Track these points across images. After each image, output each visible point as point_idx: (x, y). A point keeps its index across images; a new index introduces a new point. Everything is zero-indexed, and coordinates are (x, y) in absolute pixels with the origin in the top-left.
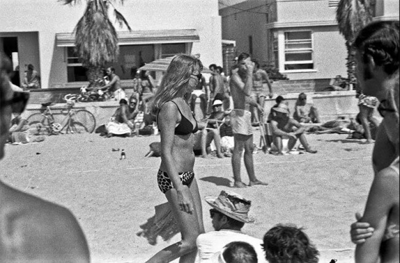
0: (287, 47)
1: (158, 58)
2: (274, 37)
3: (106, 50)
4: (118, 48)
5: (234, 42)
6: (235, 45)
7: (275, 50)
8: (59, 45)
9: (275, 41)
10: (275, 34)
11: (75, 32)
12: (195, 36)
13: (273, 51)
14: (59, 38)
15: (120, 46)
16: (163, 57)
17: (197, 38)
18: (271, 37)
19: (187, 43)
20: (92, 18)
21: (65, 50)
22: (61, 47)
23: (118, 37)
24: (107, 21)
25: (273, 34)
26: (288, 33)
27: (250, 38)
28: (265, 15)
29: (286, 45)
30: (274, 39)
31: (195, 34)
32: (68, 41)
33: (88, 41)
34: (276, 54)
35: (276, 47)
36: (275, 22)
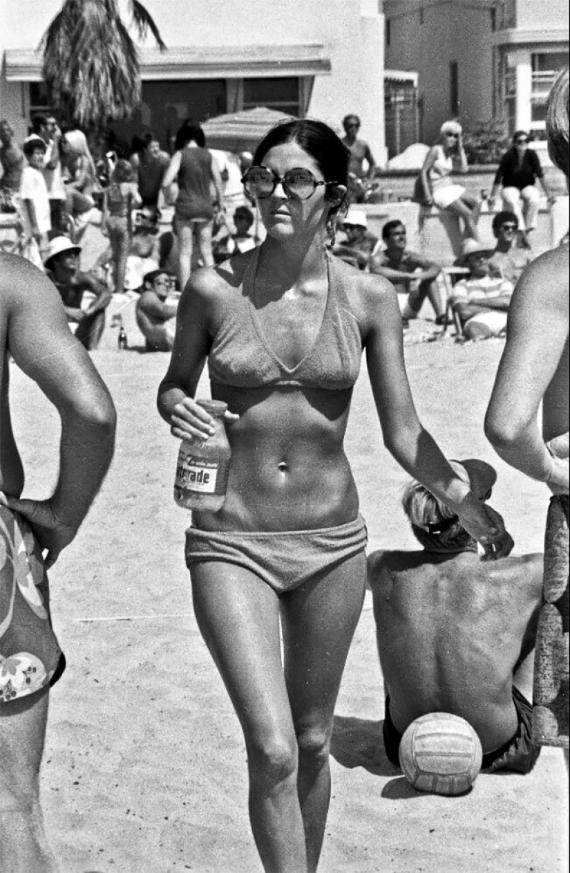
0: (537, 89)
1: (235, 110)
2: (507, 64)
3: (110, 89)
4: (139, 87)
5: (413, 76)
6: (416, 84)
7: (509, 96)
8: (9, 79)
9: (509, 75)
10: (511, 59)
11: (44, 47)
12: (320, 61)
13: (504, 97)
14: (10, 60)
15: (144, 82)
16: (246, 108)
17: (325, 65)
18: (500, 64)
19: (303, 78)
20: (80, 15)
21: (23, 90)
22: (15, 83)
23: (139, 61)
24: (113, 23)
25: (506, 58)
26: (542, 56)
27: (454, 67)
28: (488, 13)
29: (534, 84)
30: (508, 70)
31: (322, 55)
32: (28, 68)
33: (70, 70)
34: (512, 103)
35: (511, 88)
36: (510, 30)
